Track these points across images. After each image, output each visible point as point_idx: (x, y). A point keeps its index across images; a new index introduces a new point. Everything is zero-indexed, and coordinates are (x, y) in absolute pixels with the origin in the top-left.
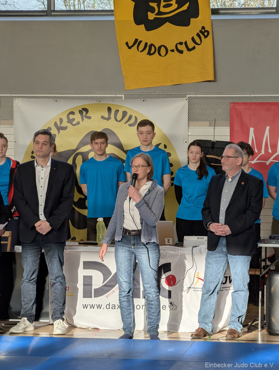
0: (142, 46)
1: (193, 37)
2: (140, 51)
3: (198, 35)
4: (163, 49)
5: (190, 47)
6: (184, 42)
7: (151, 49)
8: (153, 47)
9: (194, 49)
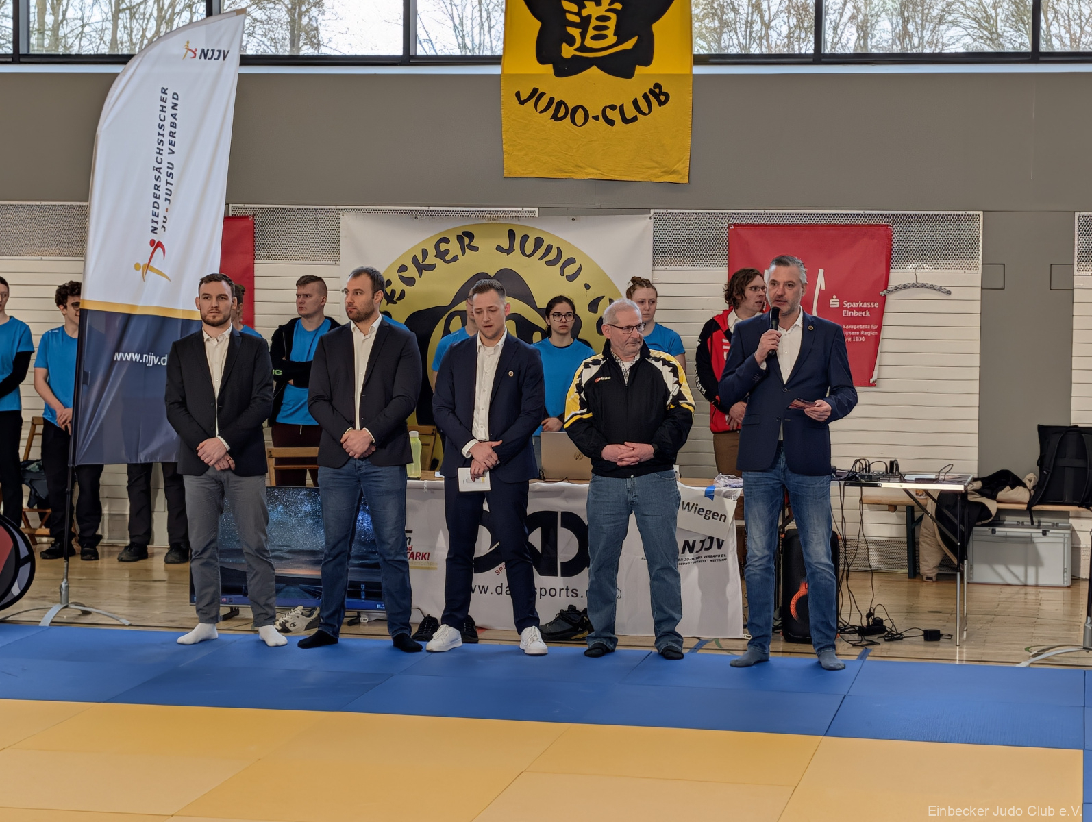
0: (543, 103)
1: (636, 99)
2: (539, 109)
3: (645, 96)
4: (580, 113)
5: (628, 117)
6: (618, 106)
7: (559, 110)
8: (563, 107)
9: (635, 121)
